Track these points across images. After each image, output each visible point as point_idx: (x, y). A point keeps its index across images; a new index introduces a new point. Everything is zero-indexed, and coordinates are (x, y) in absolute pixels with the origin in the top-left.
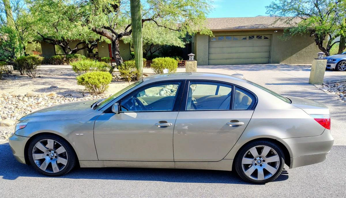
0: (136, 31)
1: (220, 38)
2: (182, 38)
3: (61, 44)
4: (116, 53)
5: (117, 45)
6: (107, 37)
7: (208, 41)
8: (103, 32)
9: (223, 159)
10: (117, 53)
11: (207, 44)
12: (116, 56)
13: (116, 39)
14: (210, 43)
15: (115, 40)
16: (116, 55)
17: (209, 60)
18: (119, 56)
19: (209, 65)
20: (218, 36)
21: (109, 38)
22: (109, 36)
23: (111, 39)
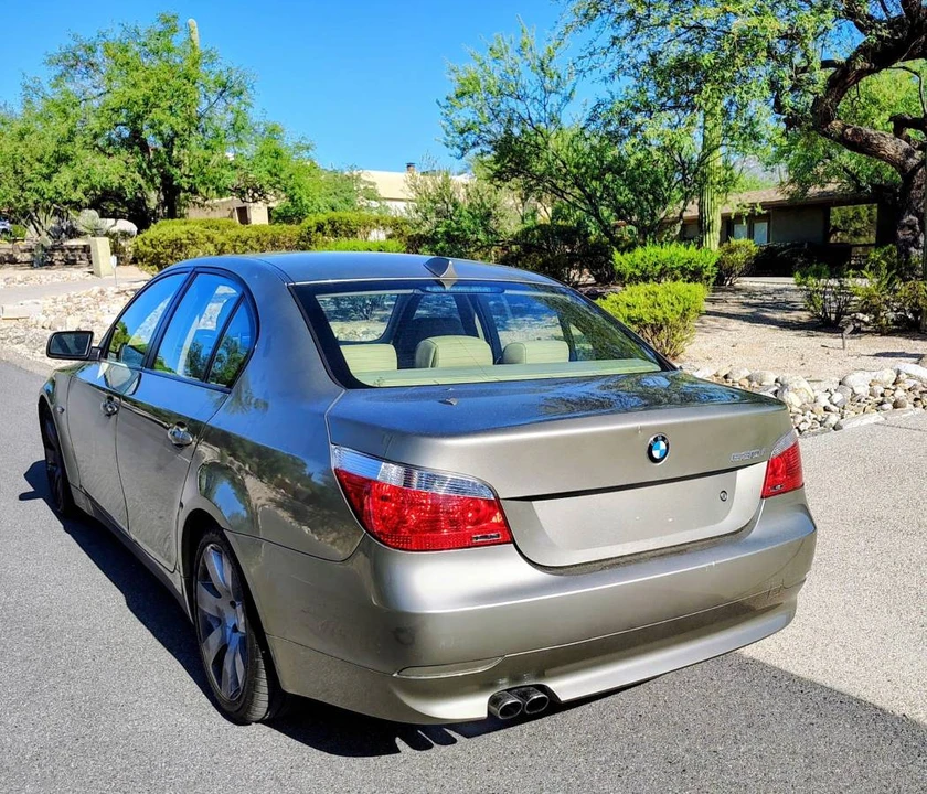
5: (919, 187)
6: (882, 157)
8: (867, 140)
13: (921, 164)
15: (915, 170)
16: (904, 226)
21: (891, 161)
22: (892, 153)
23: (900, 167)
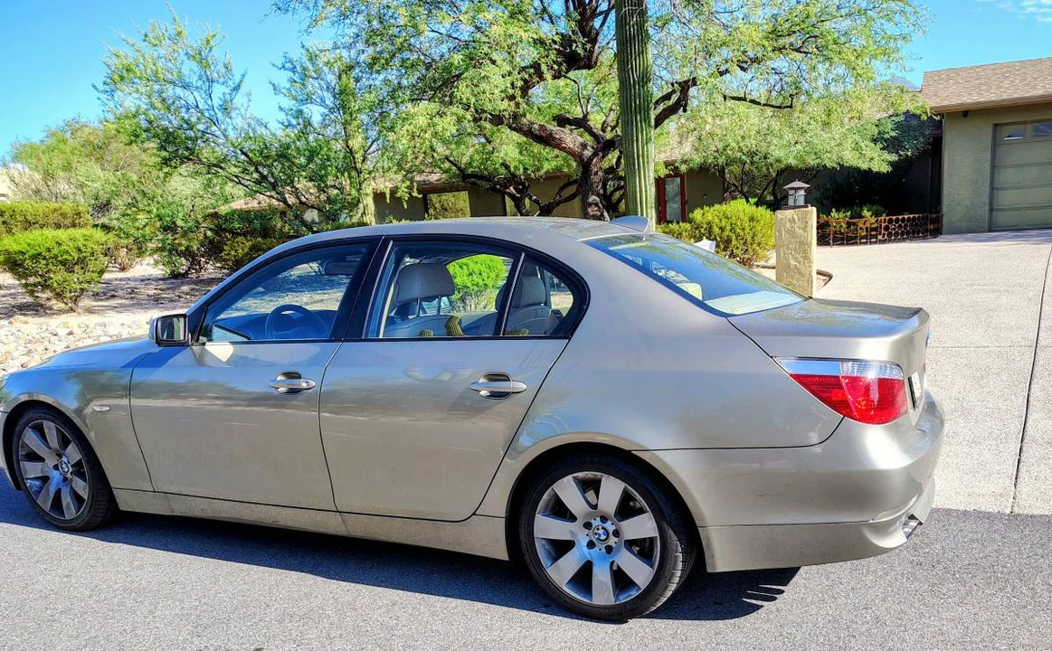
0: (632, 123)
1: (1042, 127)
2: (886, 140)
3: (511, 188)
4: (590, 200)
5: (596, 173)
6: (563, 149)
7: (989, 142)
8: (551, 134)
9: (474, 514)
10: (593, 198)
11: (988, 156)
12: (589, 210)
13: (595, 154)
14: (1002, 150)
15: (590, 159)
16: (590, 205)
17: (994, 213)
18: (596, 208)
19: (990, 231)
20: (1033, 122)
21: (571, 153)
22: (571, 146)
23: (578, 157)
